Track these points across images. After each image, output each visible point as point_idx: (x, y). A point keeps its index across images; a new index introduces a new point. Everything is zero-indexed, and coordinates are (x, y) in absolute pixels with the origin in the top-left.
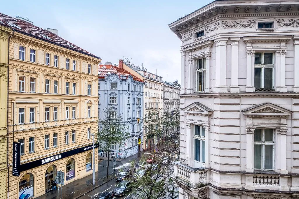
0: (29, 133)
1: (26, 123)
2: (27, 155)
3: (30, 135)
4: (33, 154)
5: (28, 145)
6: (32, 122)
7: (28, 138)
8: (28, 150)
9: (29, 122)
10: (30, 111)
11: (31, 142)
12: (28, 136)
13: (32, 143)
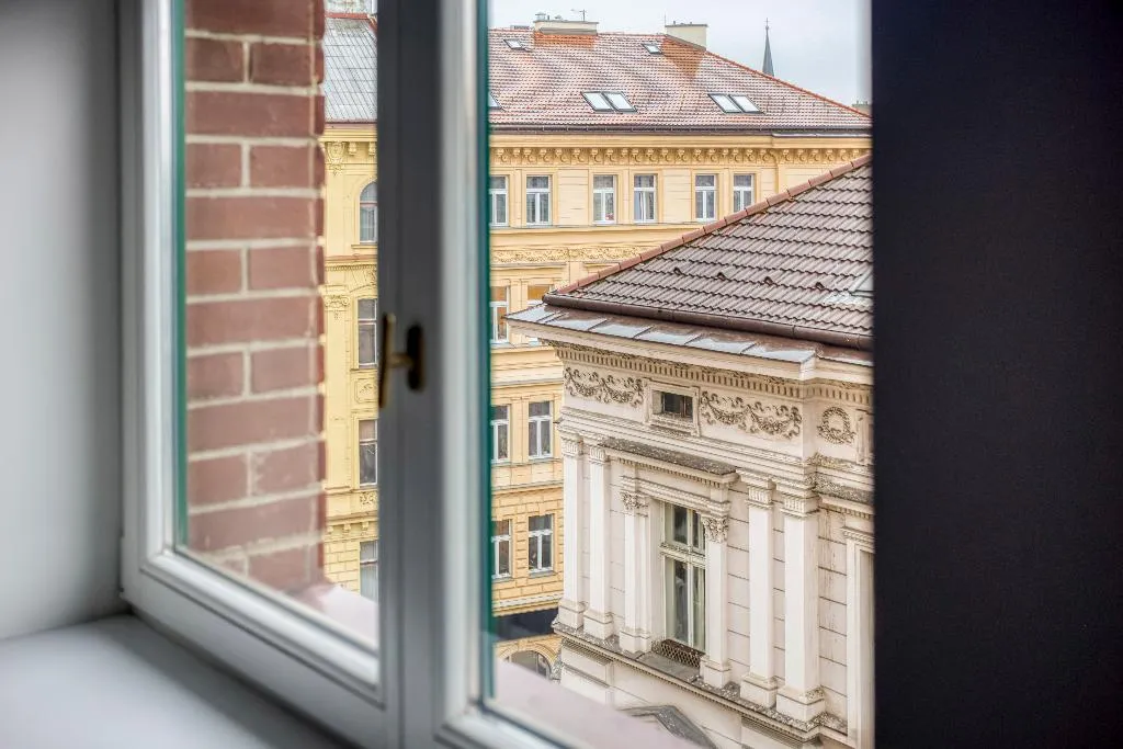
0: (526, 499)
1: (517, 459)
2: (522, 582)
3: (532, 508)
4: (547, 580)
5: (525, 545)
6: (540, 455)
7: (525, 518)
8: (525, 563)
9: (527, 458)
10: (531, 414)
11: (539, 534)
12: (521, 509)
13: (544, 537)
